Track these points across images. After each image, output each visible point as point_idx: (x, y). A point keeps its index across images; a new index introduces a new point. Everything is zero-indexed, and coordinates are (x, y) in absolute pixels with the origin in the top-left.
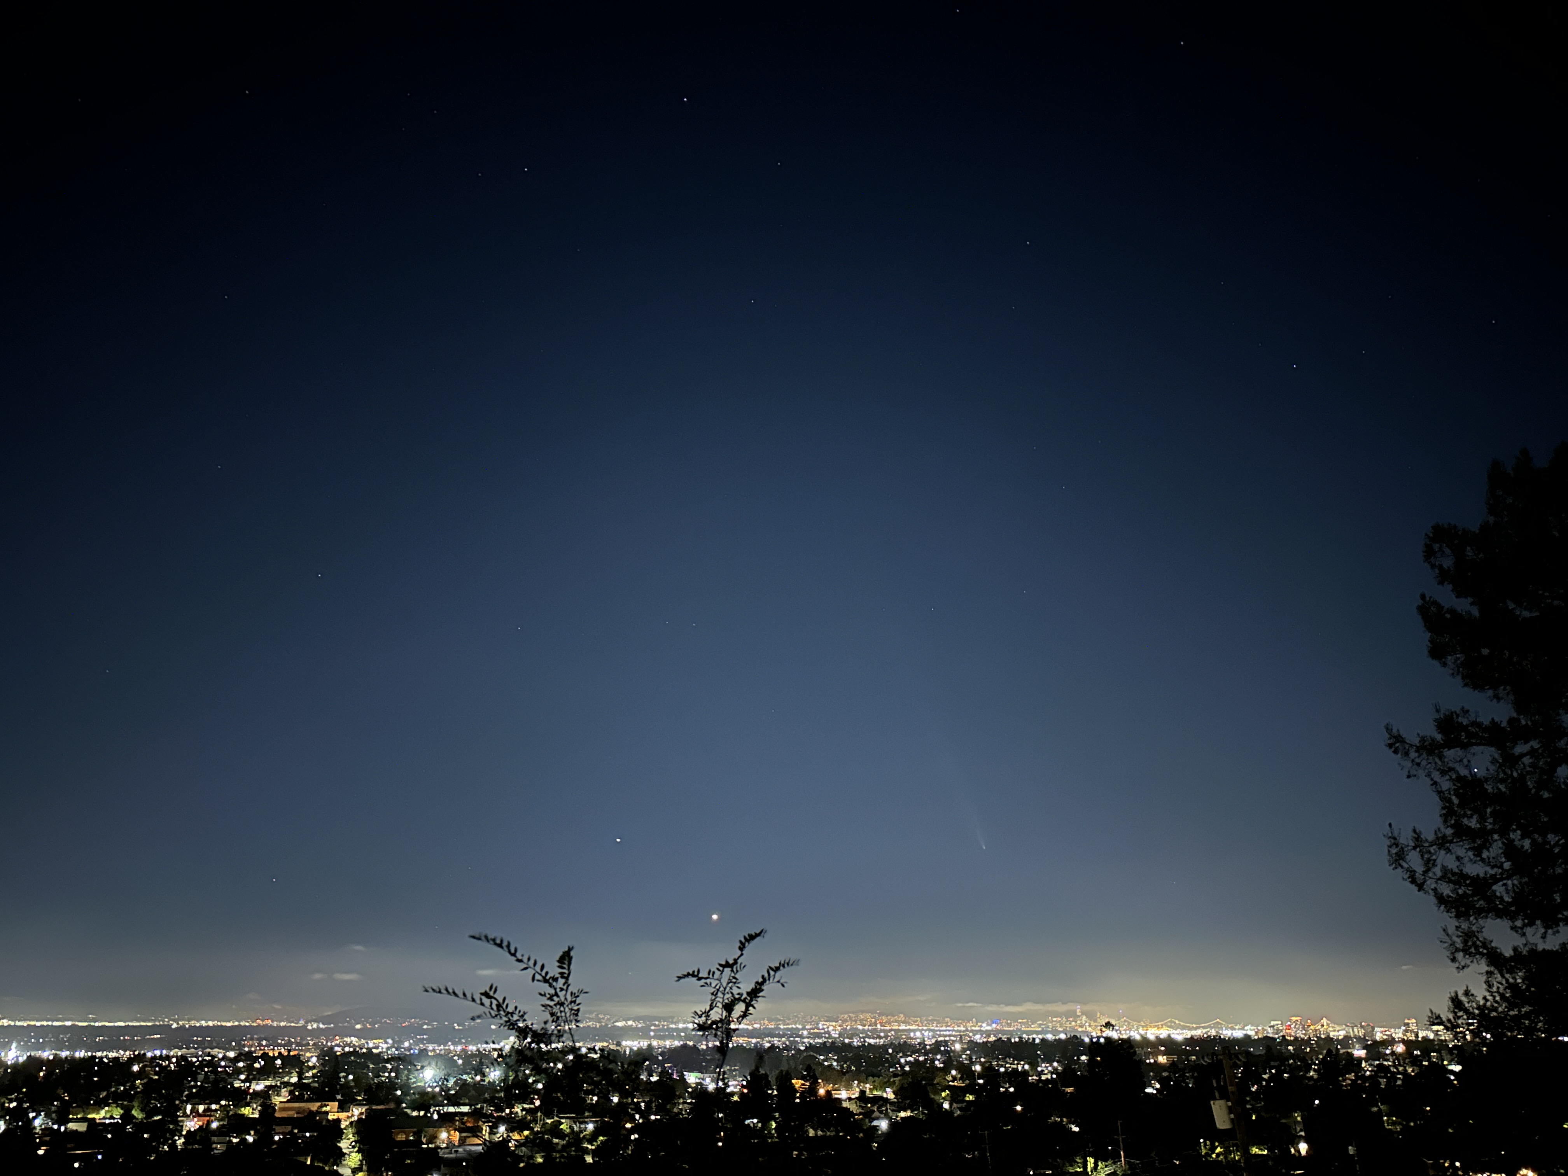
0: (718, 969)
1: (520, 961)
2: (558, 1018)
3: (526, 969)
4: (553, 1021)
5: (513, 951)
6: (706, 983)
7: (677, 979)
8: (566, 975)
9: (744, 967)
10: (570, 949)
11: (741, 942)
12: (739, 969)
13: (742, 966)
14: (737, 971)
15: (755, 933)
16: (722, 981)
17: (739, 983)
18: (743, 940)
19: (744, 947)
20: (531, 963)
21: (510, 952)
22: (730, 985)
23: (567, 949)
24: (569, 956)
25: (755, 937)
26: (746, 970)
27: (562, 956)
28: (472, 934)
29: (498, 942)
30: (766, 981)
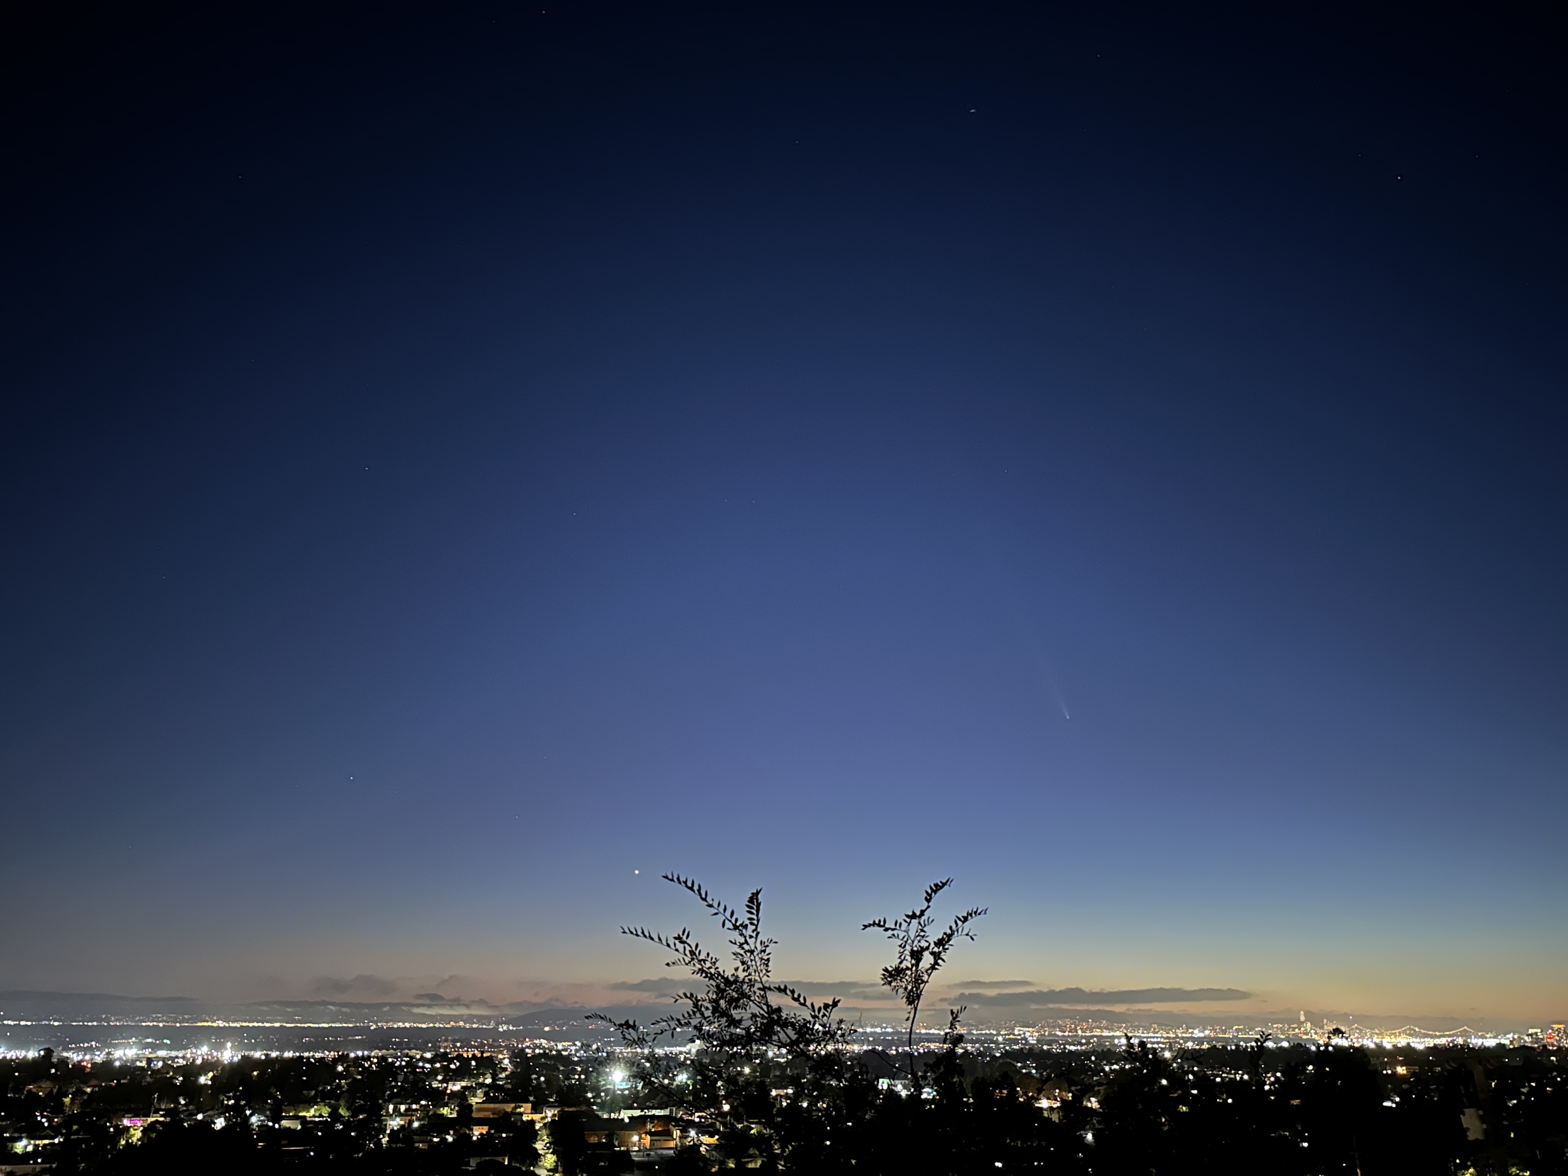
0: (905, 921)
1: (711, 906)
2: (748, 968)
3: (716, 914)
4: (744, 970)
5: (704, 896)
6: (894, 935)
7: (863, 927)
8: (755, 922)
9: (933, 921)
10: (758, 893)
11: (927, 892)
12: (926, 922)
13: (930, 920)
14: (925, 925)
15: (941, 882)
16: (910, 933)
17: (927, 937)
18: (930, 891)
19: (931, 898)
20: (721, 909)
21: (700, 895)
22: (919, 938)
23: (755, 891)
24: (757, 900)
25: (941, 887)
26: (933, 922)
27: (751, 900)
28: (665, 875)
29: (689, 885)
30: (954, 932)
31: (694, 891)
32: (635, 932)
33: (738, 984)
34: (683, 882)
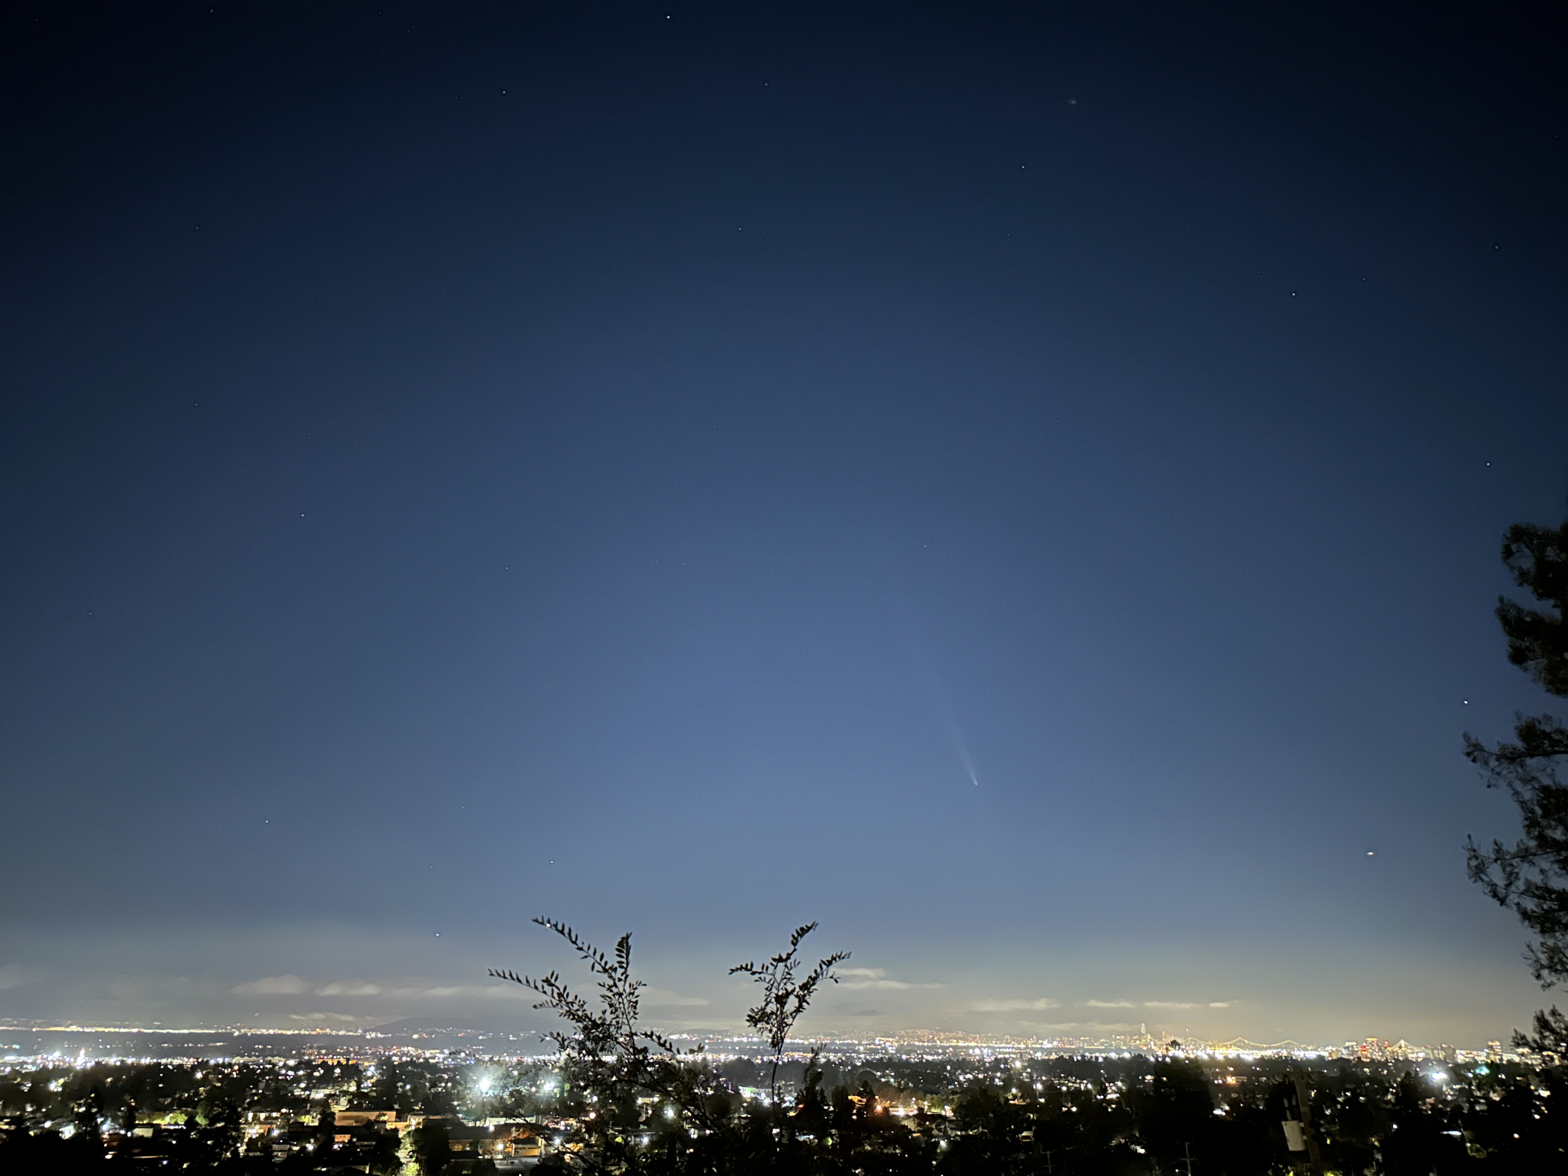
0: (772, 964)
1: (581, 949)
2: (616, 1010)
3: (586, 957)
4: (612, 1013)
5: (574, 939)
6: (760, 978)
7: (730, 972)
8: (625, 965)
9: (799, 963)
10: (628, 937)
11: (793, 936)
12: (793, 965)
13: (797, 962)
14: (791, 968)
15: (807, 926)
16: (776, 976)
17: (793, 979)
18: (796, 935)
19: (797, 942)
20: (591, 952)
21: (571, 938)
22: (785, 981)
23: (625, 936)
24: (627, 944)
25: (807, 931)
26: (799, 965)
27: (620, 944)
28: (535, 918)
29: (560, 928)
30: (819, 975)
31: (564, 934)
32: (502, 975)
33: (605, 1026)
34: (554, 925)
